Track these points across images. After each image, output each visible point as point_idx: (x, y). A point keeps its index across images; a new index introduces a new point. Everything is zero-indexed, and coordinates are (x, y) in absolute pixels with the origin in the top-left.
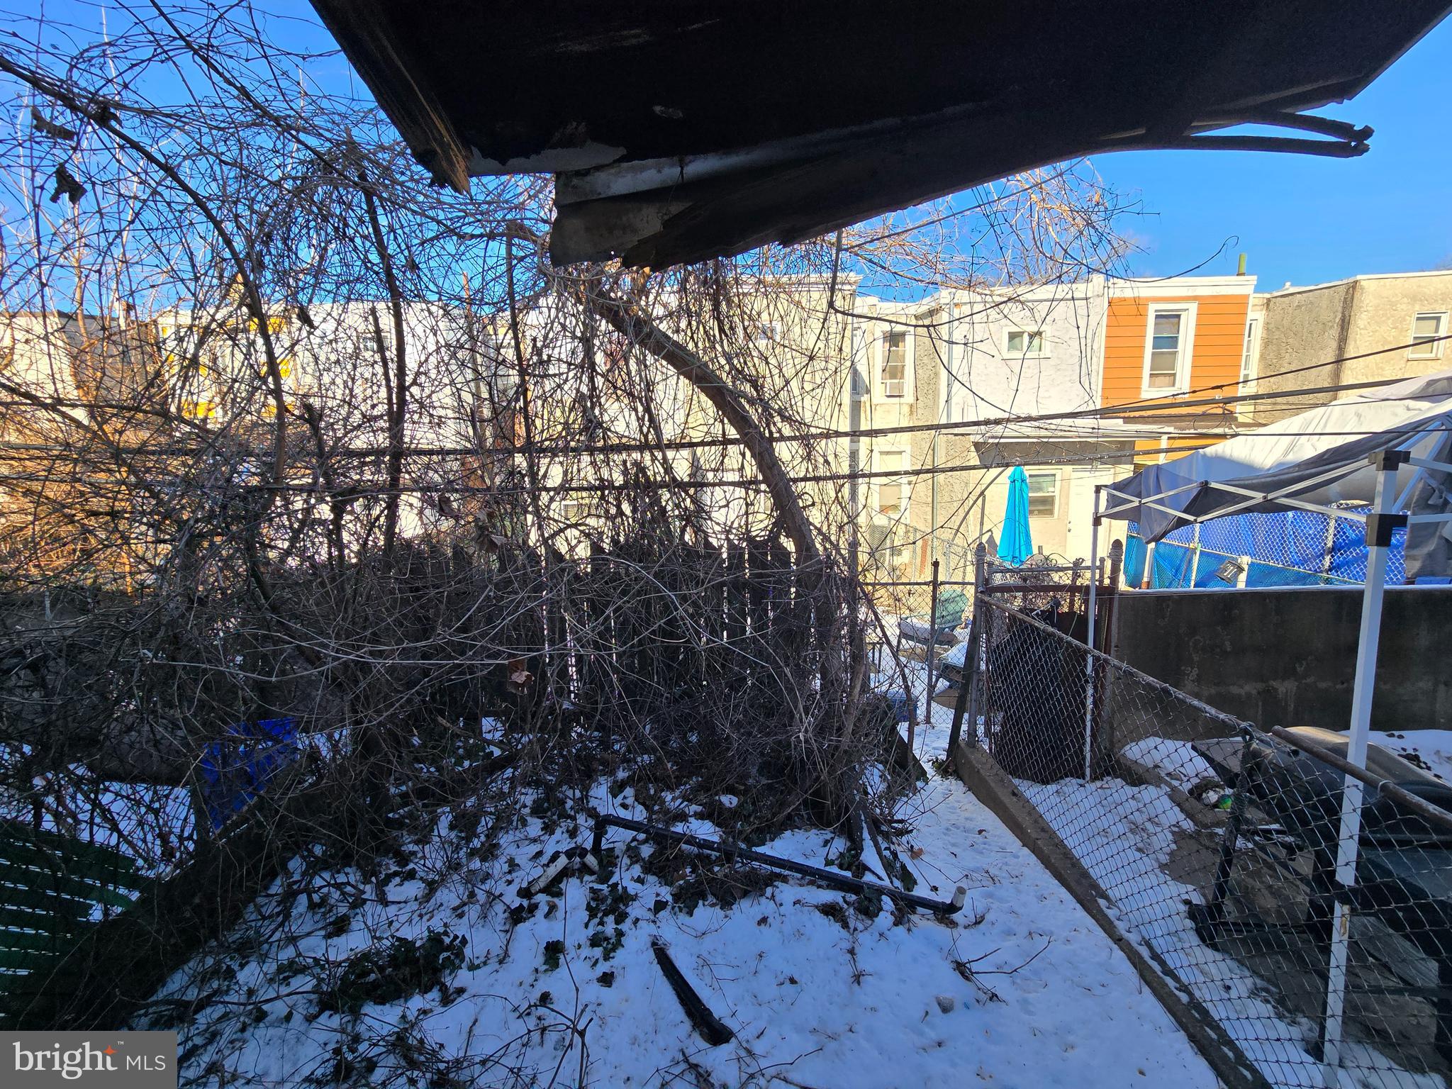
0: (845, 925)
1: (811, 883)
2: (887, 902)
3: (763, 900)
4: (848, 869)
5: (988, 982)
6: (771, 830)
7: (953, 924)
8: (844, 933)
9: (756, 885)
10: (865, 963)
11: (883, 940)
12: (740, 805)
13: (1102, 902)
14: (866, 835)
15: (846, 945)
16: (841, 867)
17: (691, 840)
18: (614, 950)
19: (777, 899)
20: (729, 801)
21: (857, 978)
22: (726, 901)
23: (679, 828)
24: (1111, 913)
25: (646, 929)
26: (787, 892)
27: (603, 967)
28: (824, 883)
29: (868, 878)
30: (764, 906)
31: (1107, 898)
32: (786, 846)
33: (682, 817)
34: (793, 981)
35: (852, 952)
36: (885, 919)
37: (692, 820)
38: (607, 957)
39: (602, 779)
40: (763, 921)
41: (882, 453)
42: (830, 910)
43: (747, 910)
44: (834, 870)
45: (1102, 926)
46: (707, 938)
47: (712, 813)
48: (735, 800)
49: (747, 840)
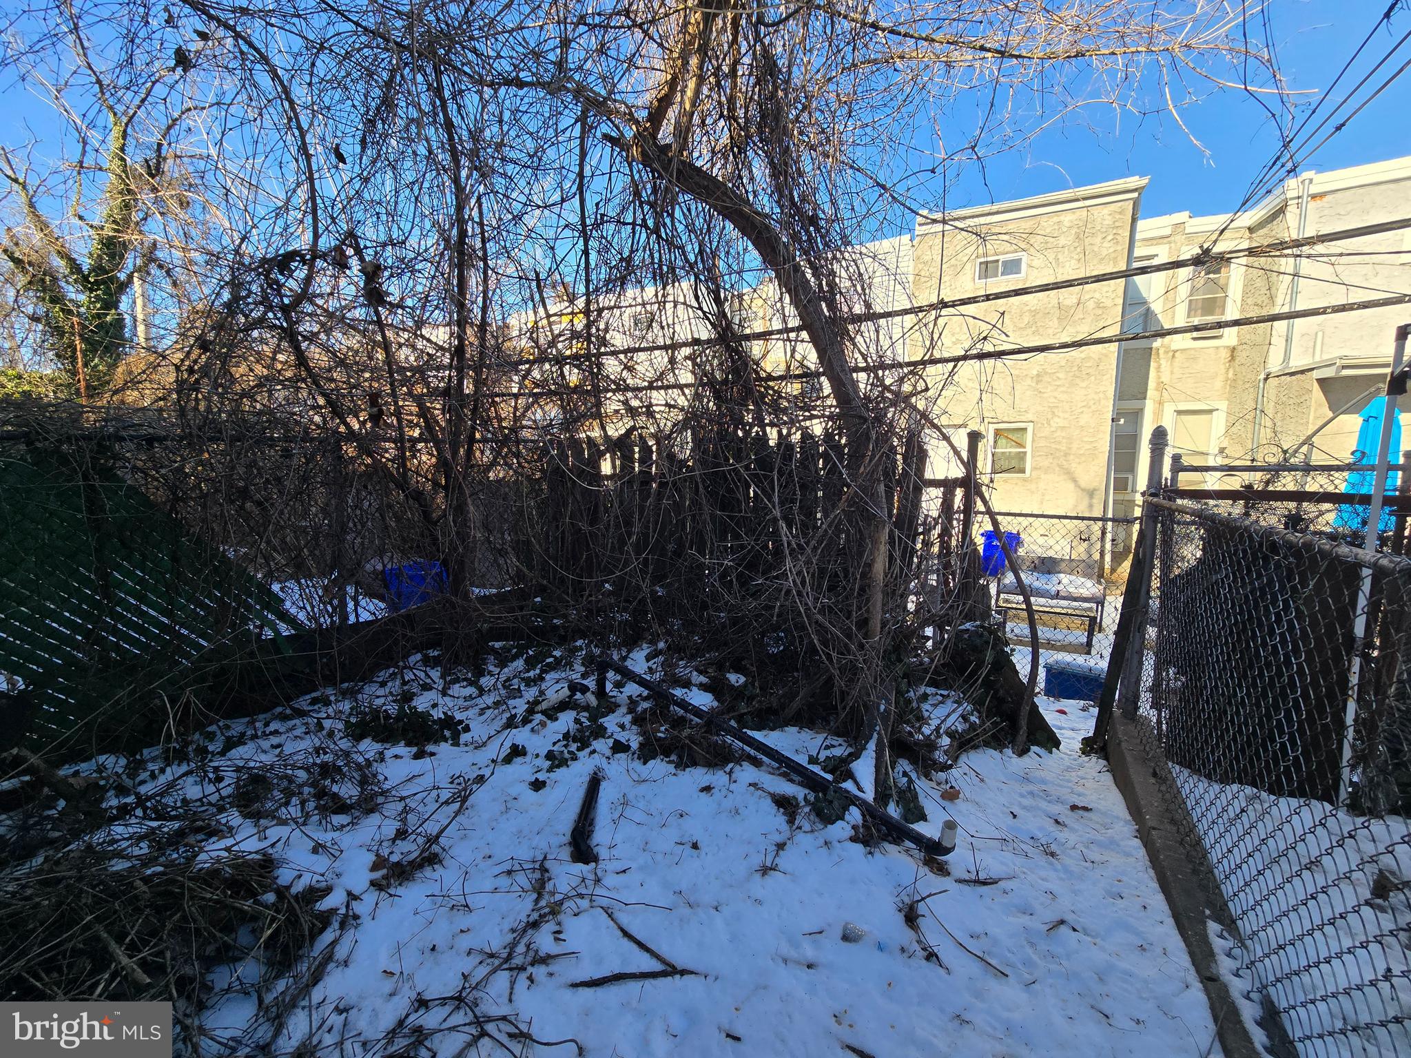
0: (791, 821)
1: (784, 775)
2: (854, 815)
3: (721, 773)
4: (831, 772)
6: (771, 718)
8: (785, 827)
9: (720, 758)
10: (784, 861)
11: (824, 850)
12: (745, 685)
13: (1213, 927)
14: (872, 746)
15: (778, 838)
16: (824, 769)
17: (684, 704)
18: (558, 766)
19: (734, 776)
20: (736, 679)
21: (765, 870)
22: (686, 760)
23: (678, 692)
24: (1219, 944)
25: (597, 760)
26: (747, 773)
27: (541, 776)
28: (797, 778)
29: (848, 785)
30: (718, 778)
31: (1230, 925)
32: (785, 740)
33: (687, 684)
34: (695, 846)
35: (781, 846)
36: (841, 830)
37: (695, 689)
38: (550, 770)
39: (645, 646)
40: (707, 789)
41: (1179, 412)
42: (784, 804)
43: (699, 776)
44: (816, 769)
45: (1192, 954)
46: (644, 786)
47: (716, 687)
48: (742, 679)
49: (740, 719)
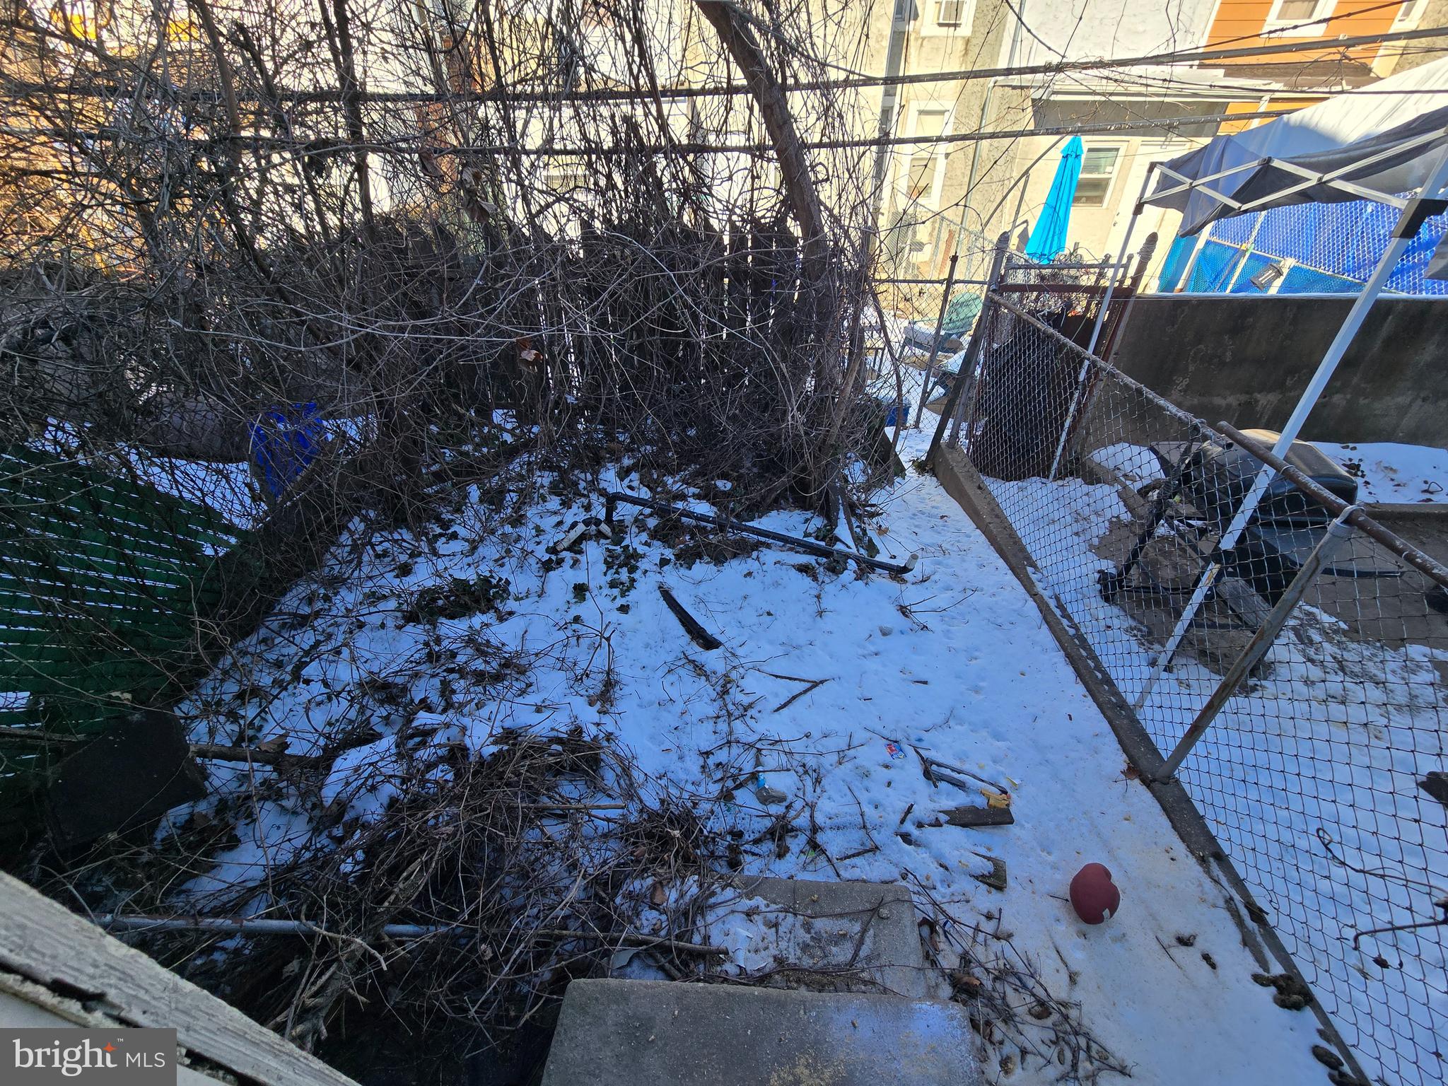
0: (815, 579)
1: (791, 549)
2: (852, 564)
3: (749, 560)
4: (822, 540)
5: (921, 618)
6: (759, 508)
7: (904, 581)
8: (814, 584)
9: (744, 549)
10: (825, 604)
11: (844, 591)
12: (733, 489)
13: (1030, 570)
14: (842, 515)
15: (815, 593)
16: (817, 538)
17: (689, 514)
18: (628, 590)
19: (761, 560)
20: (724, 485)
21: (820, 613)
22: (719, 558)
23: (680, 505)
24: (1034, 577)
25: (654, 579)
26: (769, 556)
27: (620, 601)
28: (801, 550)
29: (839, 546)
30: (751, 564)
31: (1035, 566)
32: (772, 522)
33: (682, 497)
34: (769, 614)
35: (818, 597)
36: (848, 576)
37: (690, 499)
38: (623, 595)
39: (609, 465)
40: (749, 574)
41: (921, 112)
42: (803, 569)
43: (735, 568)
44: (812, 540)
45: (1025, 586)
46: (703, 585)
47: (708, 495)
48: (729, 485)
49: (737, 516)
